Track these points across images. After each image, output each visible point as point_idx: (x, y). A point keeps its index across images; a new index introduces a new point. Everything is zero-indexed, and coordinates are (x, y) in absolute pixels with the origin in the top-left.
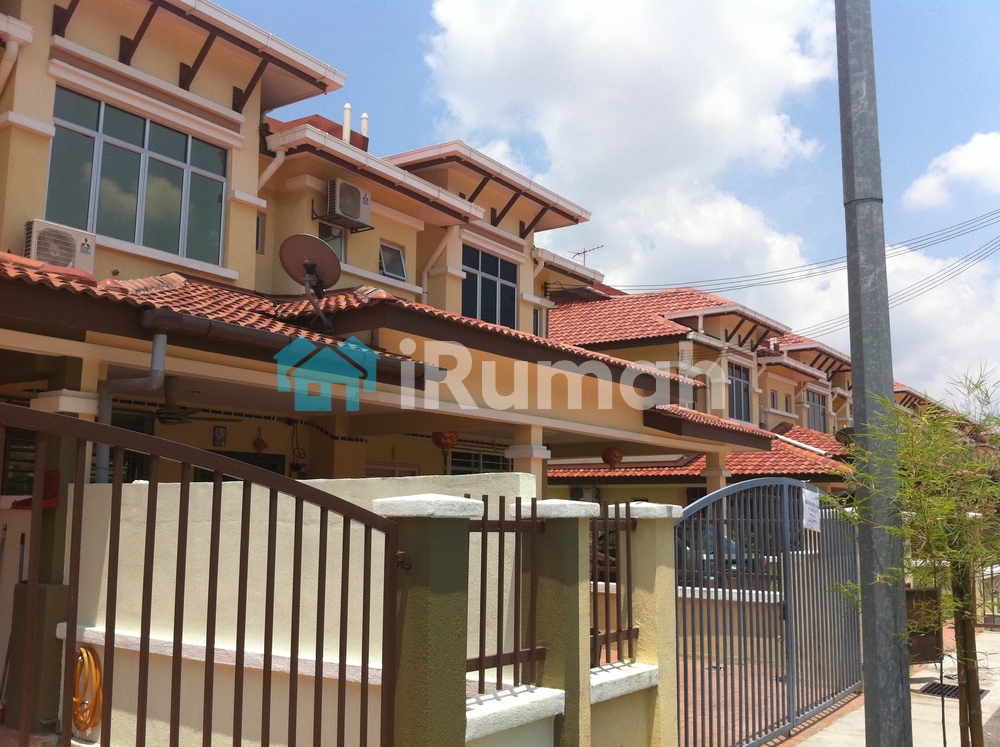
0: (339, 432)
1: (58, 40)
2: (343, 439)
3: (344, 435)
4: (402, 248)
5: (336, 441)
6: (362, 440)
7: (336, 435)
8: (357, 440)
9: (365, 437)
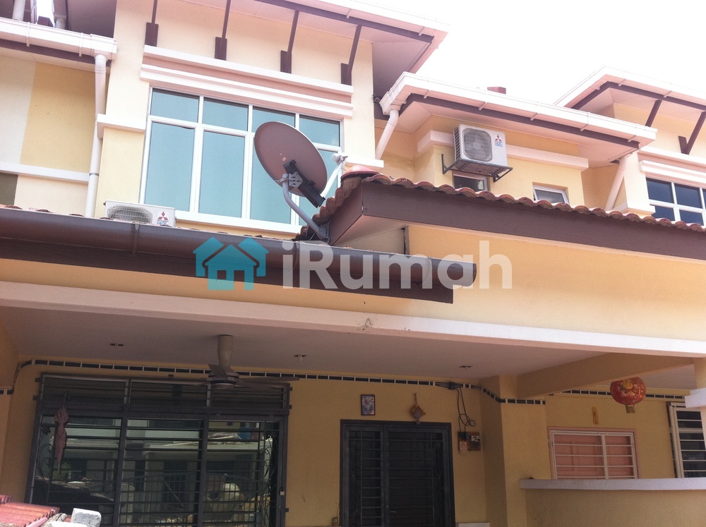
0: (505, 394)
1: (150, 50)
2: (511, 401)
3: (512, 397)
4: (565, 189)
5: (502, 404)
6: (538, 402)
7: (502, 397)
8: (531, 402)
9: (541, 398)
